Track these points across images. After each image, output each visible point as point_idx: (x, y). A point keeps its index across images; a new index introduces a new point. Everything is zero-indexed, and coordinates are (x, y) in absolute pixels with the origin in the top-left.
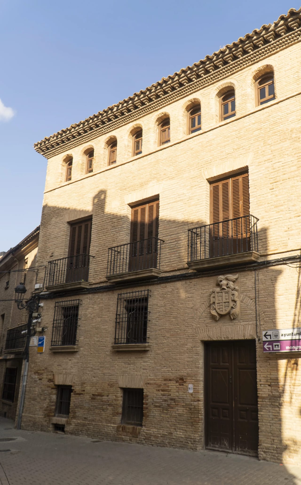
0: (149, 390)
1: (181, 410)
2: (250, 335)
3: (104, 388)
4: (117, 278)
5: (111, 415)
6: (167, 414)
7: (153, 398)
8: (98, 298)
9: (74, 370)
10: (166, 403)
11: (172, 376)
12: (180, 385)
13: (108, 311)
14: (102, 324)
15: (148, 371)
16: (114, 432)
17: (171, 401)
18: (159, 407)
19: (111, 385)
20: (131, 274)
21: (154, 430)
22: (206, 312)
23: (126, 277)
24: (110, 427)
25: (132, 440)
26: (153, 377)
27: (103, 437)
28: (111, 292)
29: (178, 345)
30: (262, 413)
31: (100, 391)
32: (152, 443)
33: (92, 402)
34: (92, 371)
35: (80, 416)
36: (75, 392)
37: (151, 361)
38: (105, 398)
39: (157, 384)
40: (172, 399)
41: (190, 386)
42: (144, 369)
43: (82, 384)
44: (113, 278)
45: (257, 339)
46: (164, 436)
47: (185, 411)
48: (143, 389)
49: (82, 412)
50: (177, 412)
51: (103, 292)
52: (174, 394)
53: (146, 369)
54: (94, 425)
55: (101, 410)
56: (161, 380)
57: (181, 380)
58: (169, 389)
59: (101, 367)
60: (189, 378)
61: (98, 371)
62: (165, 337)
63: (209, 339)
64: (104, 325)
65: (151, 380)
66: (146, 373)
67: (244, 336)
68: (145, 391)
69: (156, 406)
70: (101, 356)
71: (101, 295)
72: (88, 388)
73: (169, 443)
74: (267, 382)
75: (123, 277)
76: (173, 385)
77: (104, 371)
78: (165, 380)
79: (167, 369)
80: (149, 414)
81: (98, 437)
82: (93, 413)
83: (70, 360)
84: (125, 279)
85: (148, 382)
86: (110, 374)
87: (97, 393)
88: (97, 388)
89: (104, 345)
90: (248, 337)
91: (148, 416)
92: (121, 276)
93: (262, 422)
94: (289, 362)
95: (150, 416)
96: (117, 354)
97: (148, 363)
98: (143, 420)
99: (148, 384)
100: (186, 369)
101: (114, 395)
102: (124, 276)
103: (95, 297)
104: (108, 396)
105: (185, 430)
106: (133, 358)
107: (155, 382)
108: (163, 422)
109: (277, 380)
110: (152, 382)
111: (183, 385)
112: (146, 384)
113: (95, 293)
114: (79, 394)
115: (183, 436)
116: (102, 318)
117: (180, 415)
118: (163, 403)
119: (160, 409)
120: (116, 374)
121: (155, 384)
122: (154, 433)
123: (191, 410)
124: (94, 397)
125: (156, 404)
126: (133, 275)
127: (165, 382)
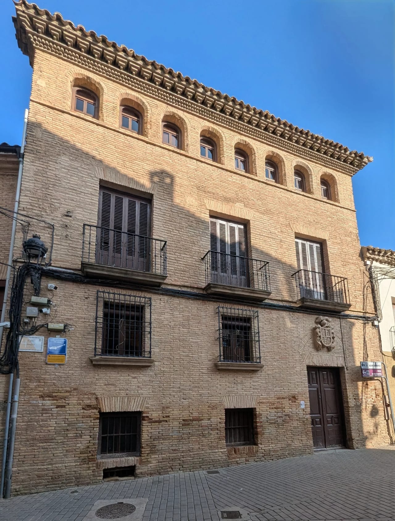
0: (262, 409)
1: (295, 424)
2: (341, 364)
3: (204, 411)
4: (226, 289)
5: (216, 440)
6: (283, 429)
7: (267, 416)
8: (179, 304)
9: (145, 392)
10: (281, 419)
11: (285, 395)
12: (292, 402)
13: (199, 323)
14: (190, 336)
15: (259, 391)
16: (224, 457)
17: (285, 417)
18: (275, 423)
19: (214, 407)
20: (246, 290)
21: (273, 445)
22: (309, 343)
23: (238, 291)
24: (218, 453)
25: (250, 461)
26: (265, 397)
27: (209, 466)
28: (201, 301)
29: (287, 367)
30: (352, 418)
31: (195, 414)
32: (272, 458)
33: (184, 429)
34: (180, 392)
35: (163, 448)
36: (151, 419)
37: (262, 381)
38: (205, 422)
39: (271, 403)
40: (286, 415)
41: (302, 402)
42: (254, 389)
43: (163, 407)
44: (221, 287)
45: (345, 367)
46: (282, 449)
47: (299, 423)
48: (255, 408)
49: (167, 444)
50: (292, 426)
51: (189, 299)
52: (287, 410)
53: (257, 389)
54: (192, 456)
55: (201, 437)
56: (274, 398)
57: (294, 398)
58: (283, 406)
59: (196, 387)
60: (300, 396)
61: (191, 391)
62: (275, 359)
63: (313, 365)
64: (193, 338)
65: (264, 399)
66: (258, 392)
67: (337, 365)
68: (258, 410)
69: (271, 423)
70: (194, 374)
71: (184, 301)
72: (175, 413)
73: (289, 454)
74: (354, 396)
75: (234, 290)
76: (286, 403)
77: (200, 391)
78: (278, 398)
79: (279, 389)
80: (264, 432)
81: (200, 467)
82: (187, 442)
83: (134, 378)
84: (236, 293)
85: (261, 401)
86: (211, 395)
87: (191, 418)
88: (190, 411)
89: (198, 362)
90: (340, 365)
91: (263, 434)
92: (233, 289)
93: (353, 423)
94: (363, 383)
95: (265, 434)
96: (218, 373)
97: (258, 383)
98: (259, 438)
99: (261, 403)
100: (297, 388)
101: (218, 417)
102: (236, 289)
103: (174, 301)
104: (209, 419)
105: (301, 440)
106: (240, 378)
107: (268, 400)
108: (280, 437)
109: (358, 395)
110: (264, 401)
111: (295, 402)
112: (258, 403)
113: (174, 296)
114: (160, 422)
115: (301, 445)
116: (190, 330)
117: (295, 428)
118: (278, 419)
119: (275, 425)
120: (219, 395)
121: (268, 402)
122: (273, 448)
123: (304, 422)
124: (186, 423)
125: (271, 421)
126: (247, 292)
127: (278, 400)
